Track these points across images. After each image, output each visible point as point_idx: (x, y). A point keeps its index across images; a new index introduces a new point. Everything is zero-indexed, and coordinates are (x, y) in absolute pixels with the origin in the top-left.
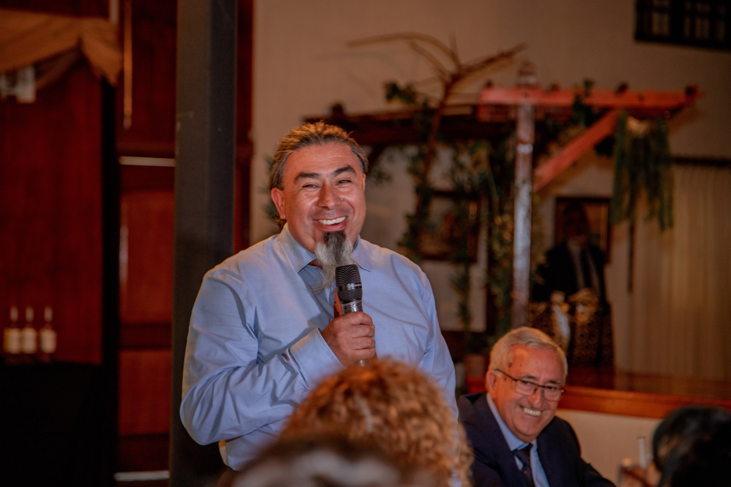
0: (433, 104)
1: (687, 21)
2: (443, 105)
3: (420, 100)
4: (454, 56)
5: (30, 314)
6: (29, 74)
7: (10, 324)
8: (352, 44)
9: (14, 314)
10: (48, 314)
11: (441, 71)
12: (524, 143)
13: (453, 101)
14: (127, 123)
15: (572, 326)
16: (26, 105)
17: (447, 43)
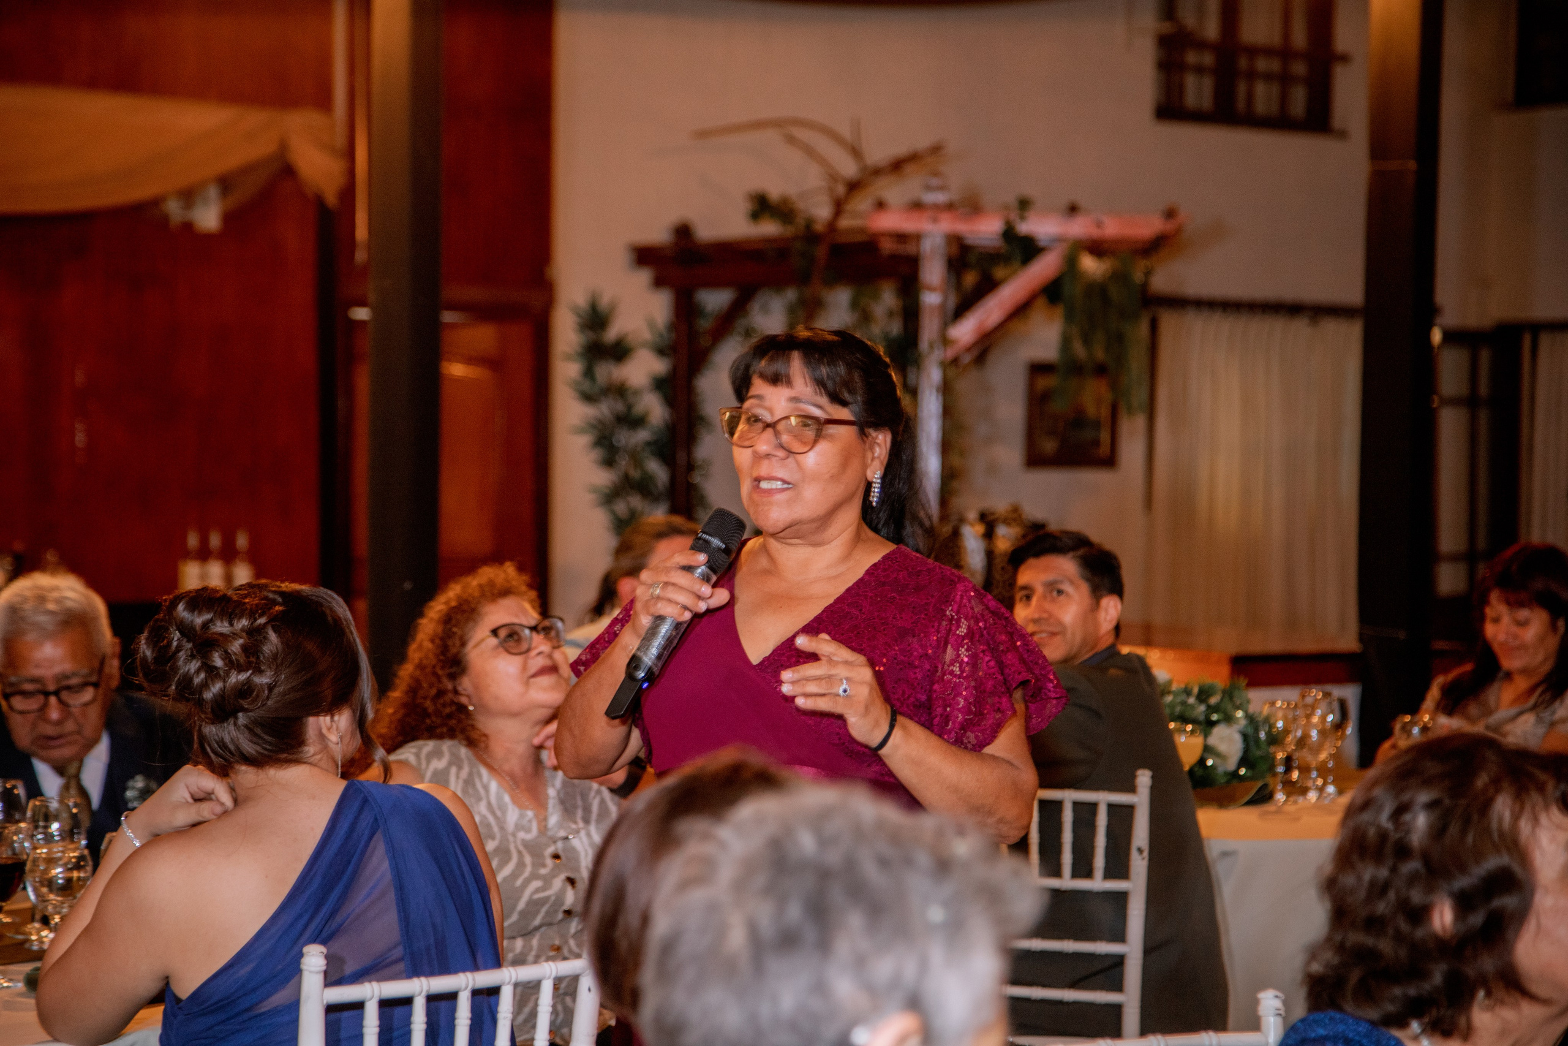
0: (819, 227)
1: (1242, 88)
2: (832, 226)
3: (800, 221)
4: (856, 152)
5: (215, 540)
6: (213, 192)
7: (186, 555)
8: (703, 134)
9: (193, 541)
10: (242, 541)
11: (833, 177)
12: (931, 289)
13: (845, 223)
14: (361, 256)
15: (990, 554)
16: (208, 237)
17: (846, 132)
